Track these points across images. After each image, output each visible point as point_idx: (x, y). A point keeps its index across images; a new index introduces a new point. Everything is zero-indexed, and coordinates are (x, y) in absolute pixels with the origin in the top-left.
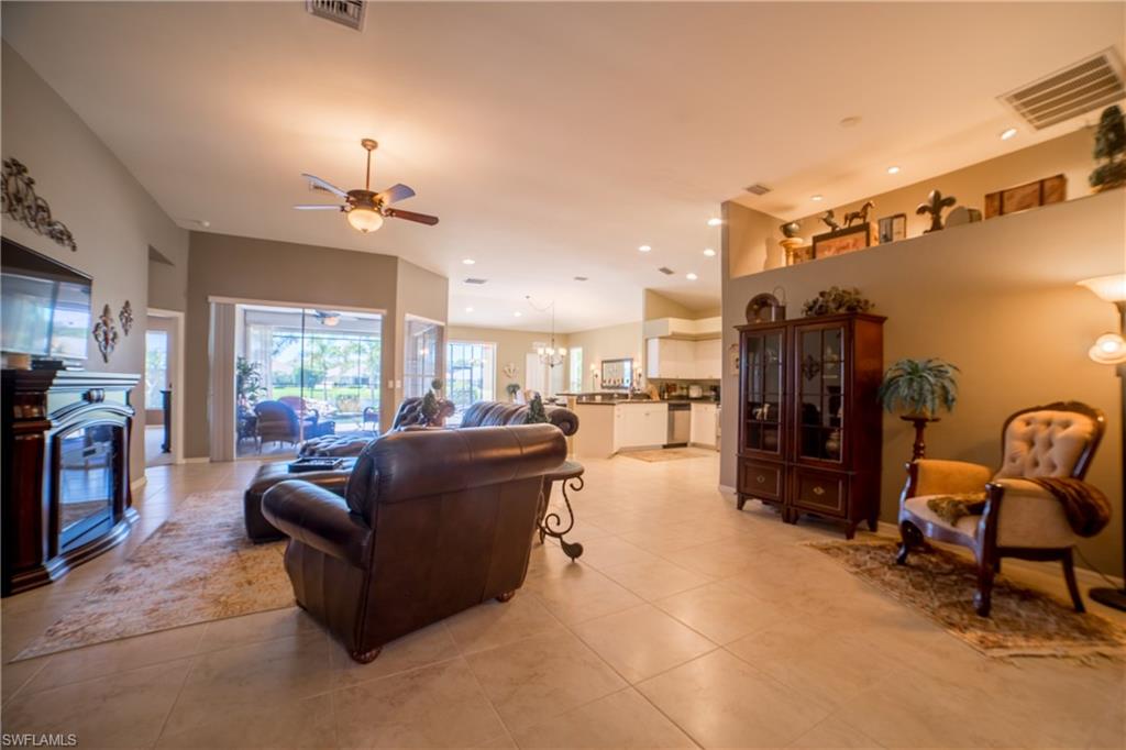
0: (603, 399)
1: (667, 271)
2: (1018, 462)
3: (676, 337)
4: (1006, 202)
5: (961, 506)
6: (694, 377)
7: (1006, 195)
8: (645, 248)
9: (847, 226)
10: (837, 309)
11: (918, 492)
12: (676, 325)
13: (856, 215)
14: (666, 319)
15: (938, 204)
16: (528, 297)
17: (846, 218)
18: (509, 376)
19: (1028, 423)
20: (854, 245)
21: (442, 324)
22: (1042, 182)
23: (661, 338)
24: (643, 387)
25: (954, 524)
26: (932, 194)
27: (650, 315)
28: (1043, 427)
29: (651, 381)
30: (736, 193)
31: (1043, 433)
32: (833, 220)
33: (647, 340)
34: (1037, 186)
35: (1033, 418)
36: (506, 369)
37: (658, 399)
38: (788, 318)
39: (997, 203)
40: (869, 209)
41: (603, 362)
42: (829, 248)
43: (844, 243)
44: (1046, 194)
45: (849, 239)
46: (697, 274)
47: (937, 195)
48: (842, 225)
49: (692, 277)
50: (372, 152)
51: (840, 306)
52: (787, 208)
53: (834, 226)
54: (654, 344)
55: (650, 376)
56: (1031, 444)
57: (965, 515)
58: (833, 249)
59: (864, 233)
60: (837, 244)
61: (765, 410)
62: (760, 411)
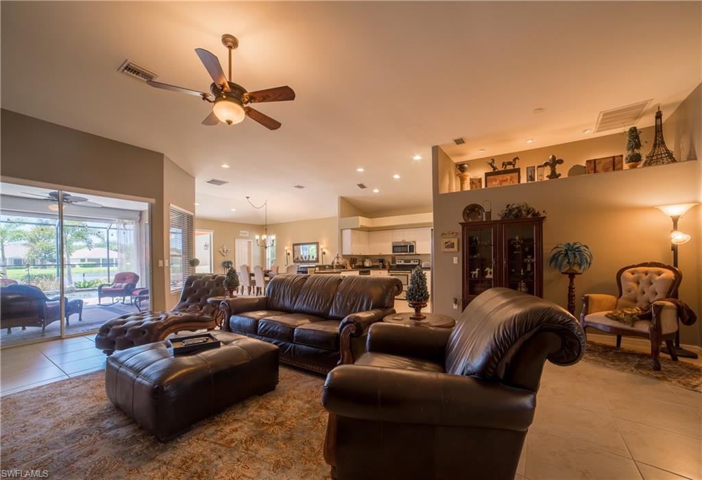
0: (319, 270)
1: (362, 186)
2: (633, 292)
3: (363, 229)
4: (597, 165)
5: (634, 316)
6: (368, 254)
7: (597, 162)
8: (361, 170)
9: (503, 169)
10: (527, 215)
11: (589, 312)
12: (363, 221)
13: (510, 163)
14: (356, 217)
15: (554, 163)
16: (248, 198)
17: (503, 164)
18: (223, 256)
19: (633, 274)
20: (511, 180)
21: (192, 214)
22: (614, 157)
23: (352, 229)
24: (341, 261)
25: (632, 326)
26: (551, 157)
27: (343, 214)
28: (644, 275)
29: (344, 256)
30: (445, 140)
31: (645, 278)
32: (495, 165)
33: (342, 230)
34: (612, 159)
35: (636, 271)
36: (221, 250)
37: (351, 268)
38: (492, 219)
39: (593, 165)
40: (517, 160)
41: (294, 245)
42: (496, 180)
43: (505, 178)
44: (616, 163)
45: (508, 176)
46: (379, 189)
47: (554, 157)
48: (500, 168)
49: (376, 191)
50: (233, 51)
51: (529, 214)
52: (461, 155)
53: (494, 168)
54: (347, 234)
55: (344, 254)
56: (638, 283)
57: (637, 320)
58: (498, 181)
59: (517, 174)
60: (501, 178)
61: (476, 272)
62: (474, 272)
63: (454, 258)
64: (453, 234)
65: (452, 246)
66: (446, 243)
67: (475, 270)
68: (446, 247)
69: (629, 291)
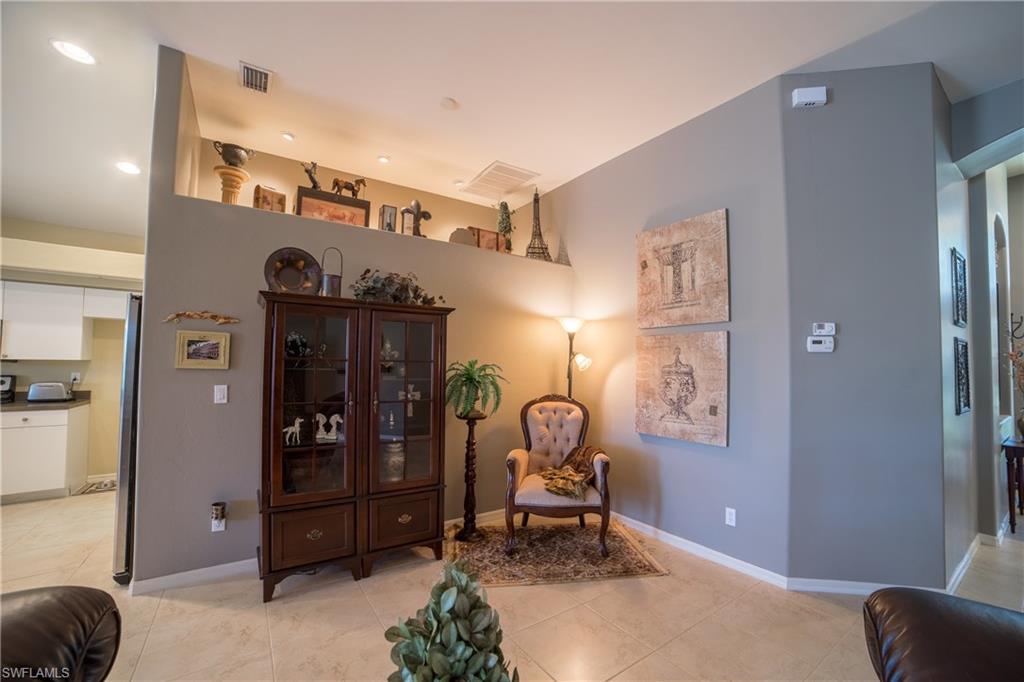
2: (545, 441)
4: (481, 239)
5: (584, 484)
7: (481, 233)
9: (334, 192)
10: (416, 299)
15: (419, 213)
17: (335, 183)
19: (540, 412)
20: (351, 218)
26: (413, 203)
28: (552, 414)
34: (495, 236)
35: (543, 408)
38: (344, 295)
39: (476, 237)
40: (361, 186)
43: (340, 212)
45: (345, 210)
51: (418, 297)
53: (315, 185)
56: (549, 427)
58: (325, 214)
59: (363, 212)
60: (331, 210)
61: (296, 429)
62: (290, 430)
63: (216, 388)
64: (214, 317)
65: (213, 354)
66: (191, 343)
67: (293, 424)
68: (189, 356)
69: (541, 440)
